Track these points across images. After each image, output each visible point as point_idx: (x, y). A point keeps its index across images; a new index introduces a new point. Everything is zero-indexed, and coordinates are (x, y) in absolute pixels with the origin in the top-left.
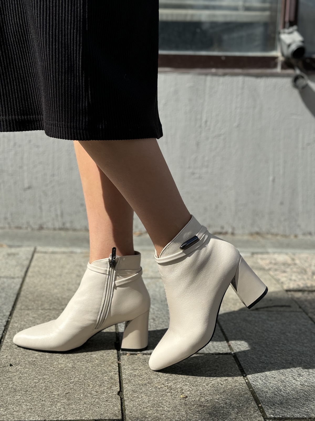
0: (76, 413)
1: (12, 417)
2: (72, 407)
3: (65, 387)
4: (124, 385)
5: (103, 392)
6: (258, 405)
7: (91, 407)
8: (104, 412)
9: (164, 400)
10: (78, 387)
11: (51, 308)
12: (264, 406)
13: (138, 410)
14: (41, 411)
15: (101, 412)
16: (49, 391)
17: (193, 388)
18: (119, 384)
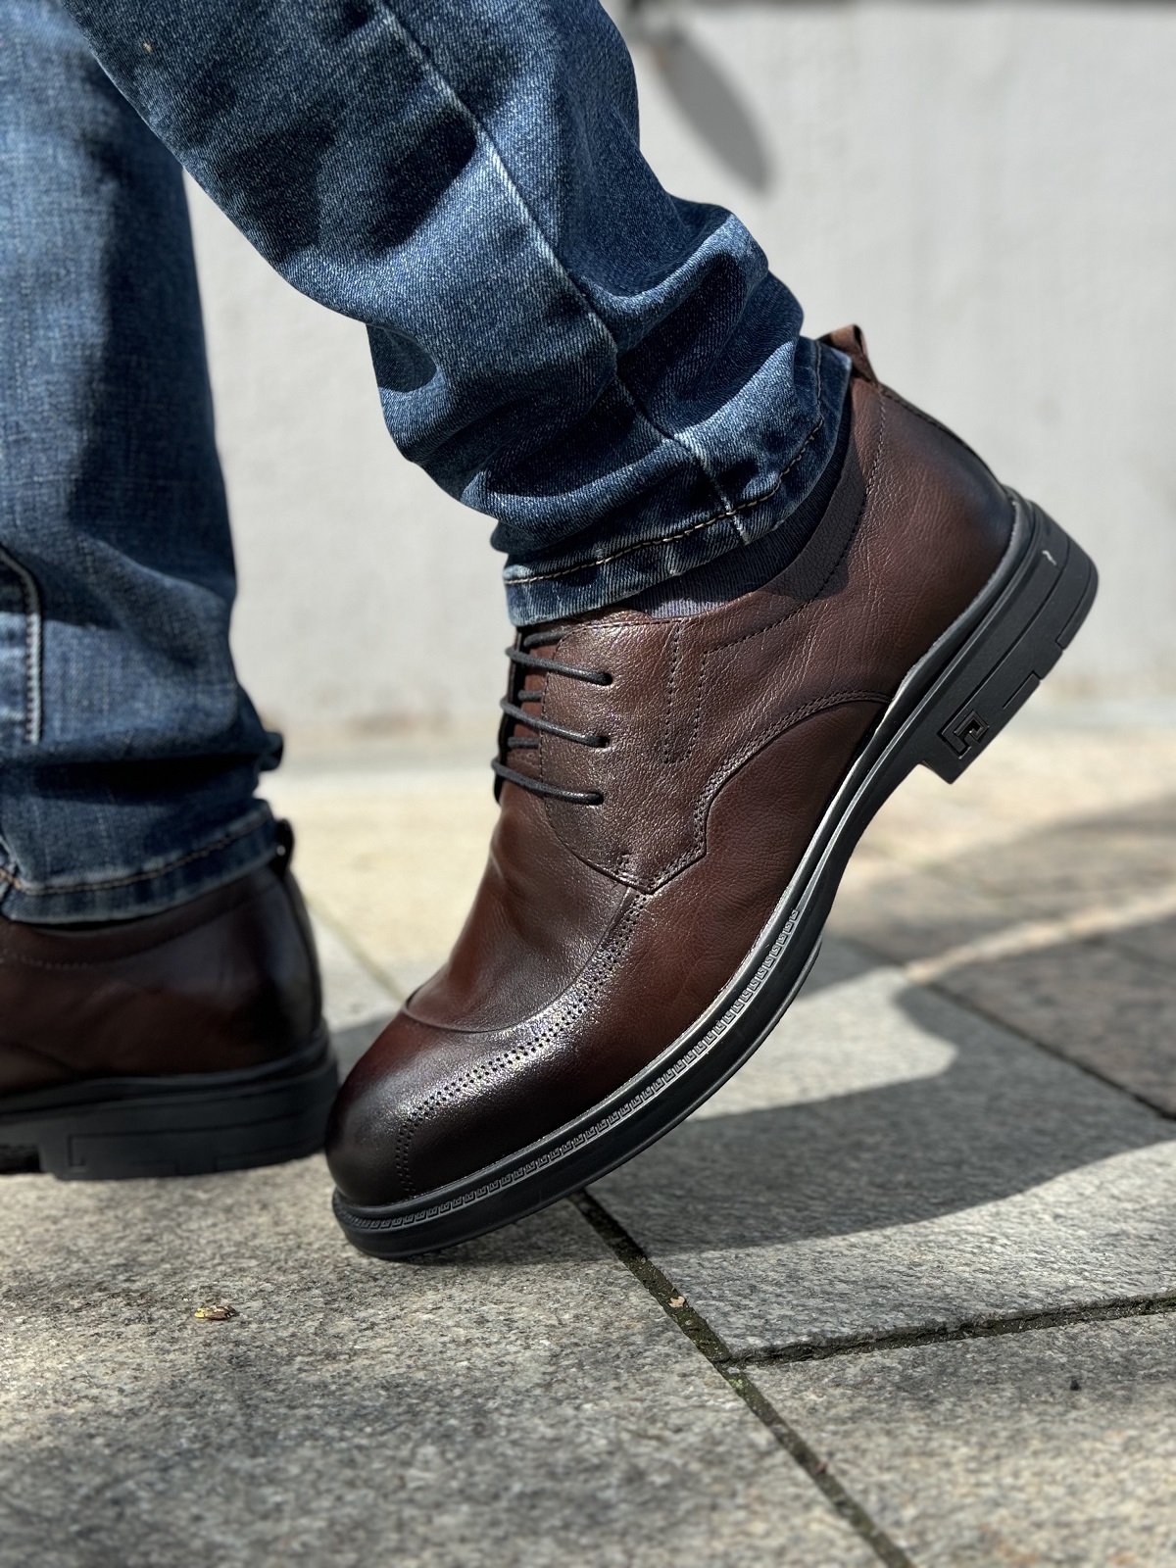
6: (665, 1303)
12: (700, 1302)
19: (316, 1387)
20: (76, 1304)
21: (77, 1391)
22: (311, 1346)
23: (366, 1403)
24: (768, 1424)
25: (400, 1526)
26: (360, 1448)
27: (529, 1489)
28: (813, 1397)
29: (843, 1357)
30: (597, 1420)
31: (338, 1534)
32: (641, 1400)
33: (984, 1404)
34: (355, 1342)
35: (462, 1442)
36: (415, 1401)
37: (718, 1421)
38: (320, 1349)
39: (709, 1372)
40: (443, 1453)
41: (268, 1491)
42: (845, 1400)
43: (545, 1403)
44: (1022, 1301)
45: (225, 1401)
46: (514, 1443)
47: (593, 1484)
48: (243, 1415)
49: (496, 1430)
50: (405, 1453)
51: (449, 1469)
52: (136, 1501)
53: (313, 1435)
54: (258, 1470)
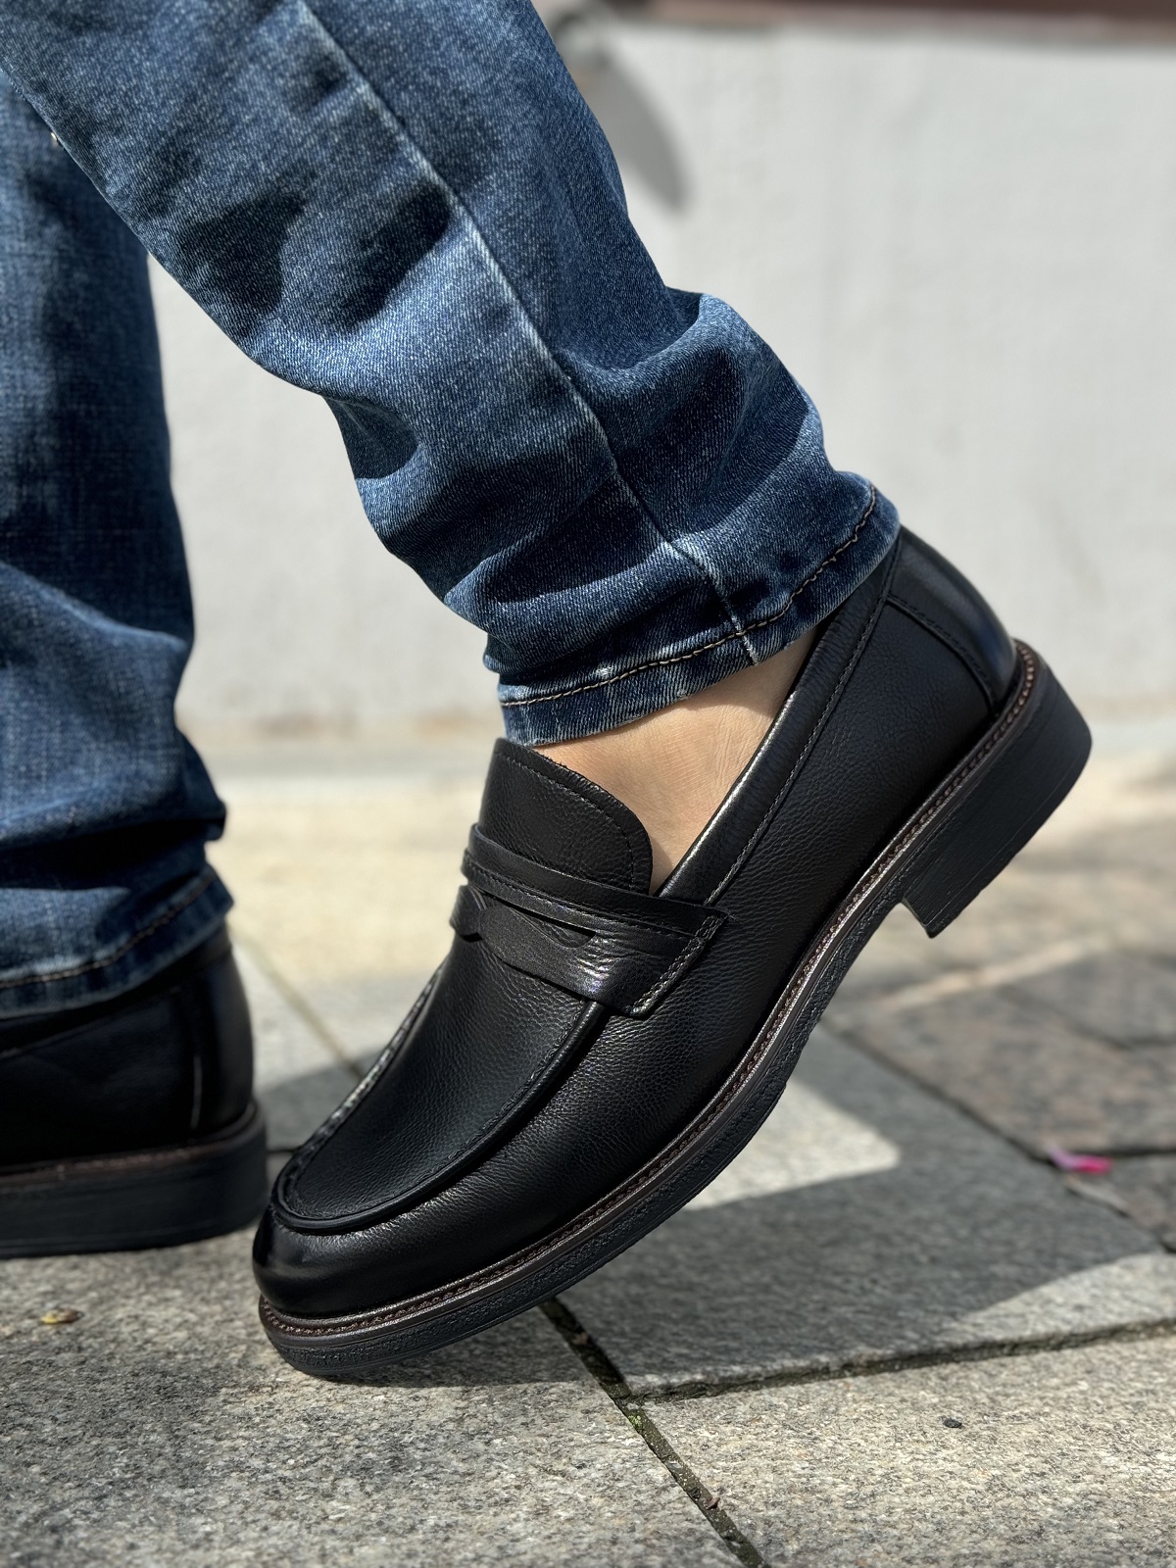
6: (569, 1339)
12: (603, 1339)
19: (241, 1419)
21: (12, 1420)
22: (235, 1378)
23: (288, 1436)
24: (663, 1460)
26: (283, 1480)
27: (442, 1523)
28: (706, 1434)
29: (734, 1395)
30: (506, 1455)
32: (547, 1436)
33: (862, 1443)
34: (277, 1375)
35: (380, 1475)
36: (335, 1434)
37: (618, 1457)
38: (243, 1381)
39: (610, 1409)
40: (362, 1485)
41: (198, 1520)
42: (736, 1437)
43: (457, 1437)
44: (899, 1342)
45: (155, 1431)
47: (503, 1517)
48: (172, 1445)
49: (411, 1464)
50: (326, 1485)
51: (369, 1501)
52: (73, 1529)
53: (239, 1467)
54: (188, 1499)
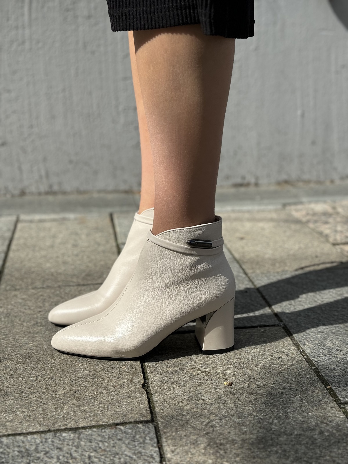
0: (90, 416)
1: (5, 430)
2: (84, 409)
3: (72, 383)
4: (149, 375)
5: (122, 387)
6: (326, 387)
7: (109, 407)
8: (127, 412)
9: (203, 390)
10: (89, 382)
11: (45, 286)
12: (334, 388)
13: (171, 405)
14: (43, 418)
15: (123, 412)
16: (51, 391)
17: (238, 371)
18: (142, 374)
19: (250, 402)
20: (195, 374)
21: (199, 397)
22: (247, 391)
23: (261, 407)
25: (272, 439)
26: (261, 419)
27: (299, 433)
30: (312, 417)
31: (259, 440)
32: (321, 413)
35: (283, 420)
36: (272, 408)
37: (339, 420)
38: (249, 392)
39: (337, 407)
40: (279, 422)
41: (243, 427)
43: (300, 411)
45: (231, 403)
46: (294, 421)
47: (312, 434)
48: (235, 407)
49: (290, 417)
50: (271, 421)
51: (281, 426)
52: (216, 427)
53: (251, 414)
54: (240, 422)
